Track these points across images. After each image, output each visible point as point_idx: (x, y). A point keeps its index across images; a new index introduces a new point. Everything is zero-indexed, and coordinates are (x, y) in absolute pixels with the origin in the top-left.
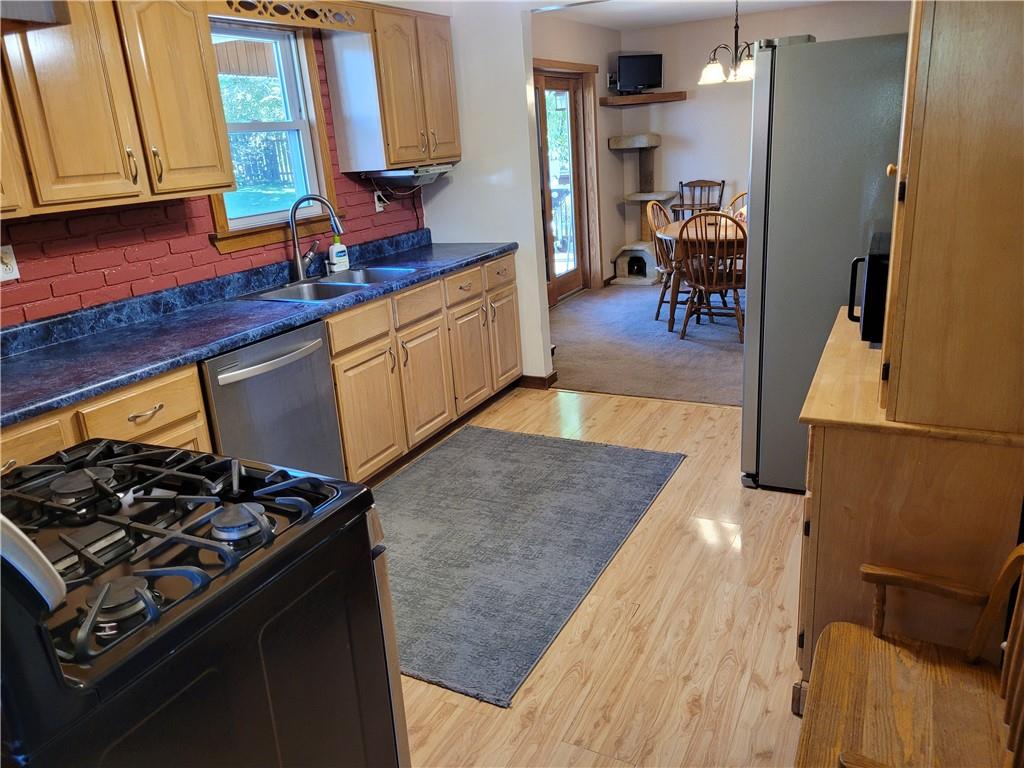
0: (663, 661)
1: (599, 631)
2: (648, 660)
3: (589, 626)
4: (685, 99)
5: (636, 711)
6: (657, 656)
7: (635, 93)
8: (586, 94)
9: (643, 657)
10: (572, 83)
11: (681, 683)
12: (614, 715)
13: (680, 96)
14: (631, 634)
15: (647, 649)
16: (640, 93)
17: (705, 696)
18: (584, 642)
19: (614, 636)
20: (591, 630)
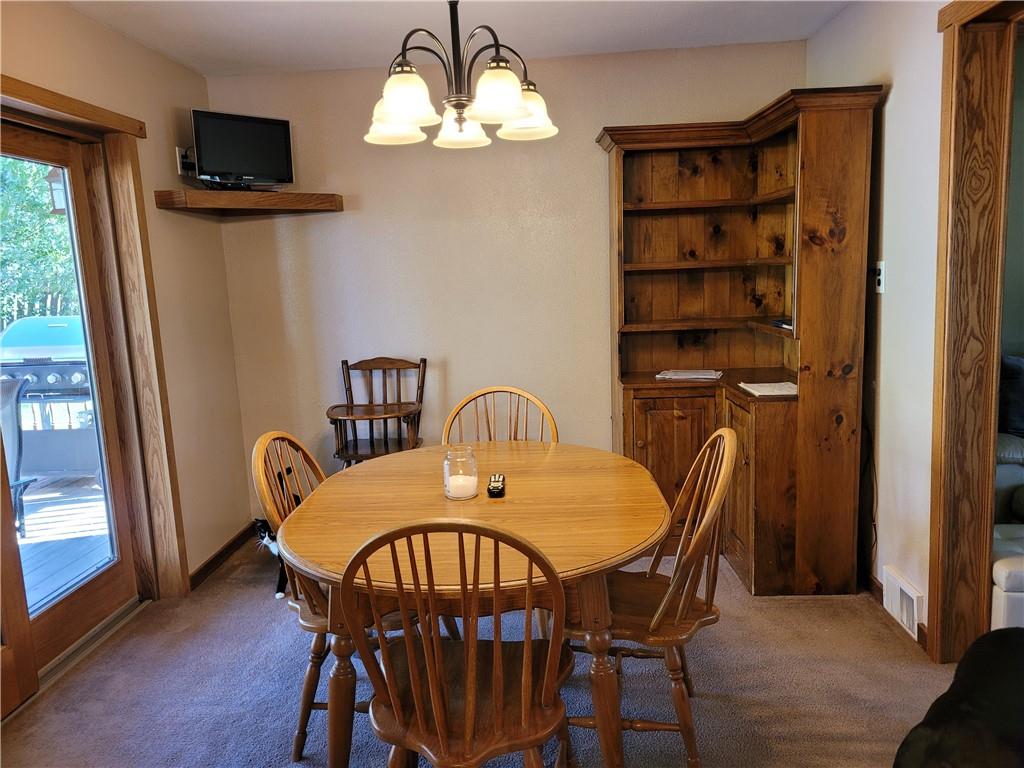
4: (342, 210)
7: (236, 188)
8: (116, 178)
10: (77, 152)
13: (331, 204)
16: (248, 188)
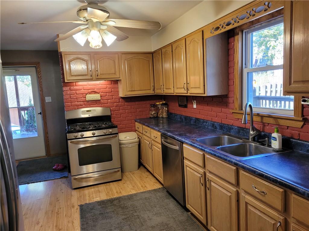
0: (49, 227)
1: (70, 225)
2: (53, 225)
3: (74, 224)
5: (51, 217)
6: (51, 227)
9: (55, 225)
11: (43, 225)
12: (56, 214)
14: (61, 228)
15: (55, 227)
17: (36, 225)
18: (72, 221)
19: (65, 226)
20: (72, 224)
